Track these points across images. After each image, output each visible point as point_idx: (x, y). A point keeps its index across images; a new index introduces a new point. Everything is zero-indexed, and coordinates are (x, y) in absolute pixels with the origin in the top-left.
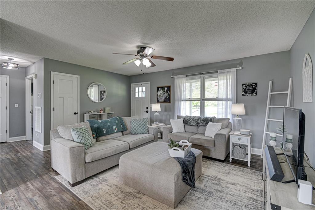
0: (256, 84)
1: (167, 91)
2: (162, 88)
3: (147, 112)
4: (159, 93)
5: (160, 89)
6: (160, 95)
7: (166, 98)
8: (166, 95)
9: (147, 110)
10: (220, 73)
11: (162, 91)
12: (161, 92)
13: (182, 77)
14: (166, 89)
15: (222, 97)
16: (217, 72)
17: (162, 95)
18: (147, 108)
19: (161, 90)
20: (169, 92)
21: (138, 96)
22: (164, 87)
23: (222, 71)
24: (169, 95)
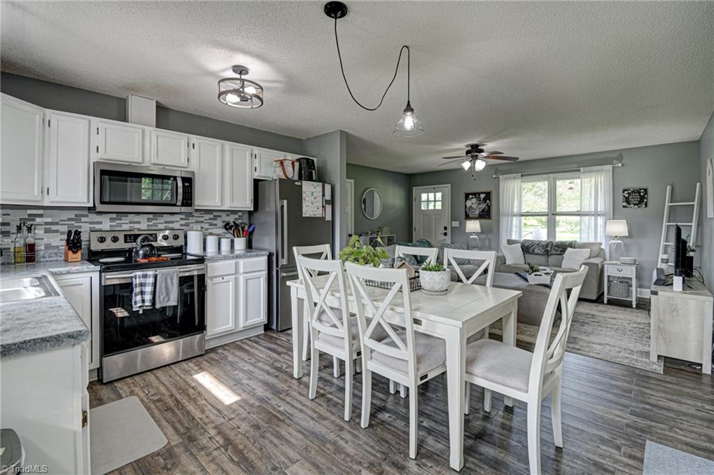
0: (646, 190)
1: (485, 200)
2: (474, 194)
3: (445, 234)
4: (469, 203)
5: (470, 196)
6: (471, 207)
7: (483, 210)
8: (483, 206)
9: (446, 231)
10: (584, 172)
11: (474, 200)
12: (472, 202)
13: (515, 178)
14: (482, 196)
15: (588, 210)
16: (579, 170)
17: (474, 206)
18: (445, 228)
19: (472, 198)
20: (488, 201)
21: (433, 208)
22: (479, 194)
23: (588, 168)
24: (489, 207)
